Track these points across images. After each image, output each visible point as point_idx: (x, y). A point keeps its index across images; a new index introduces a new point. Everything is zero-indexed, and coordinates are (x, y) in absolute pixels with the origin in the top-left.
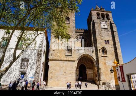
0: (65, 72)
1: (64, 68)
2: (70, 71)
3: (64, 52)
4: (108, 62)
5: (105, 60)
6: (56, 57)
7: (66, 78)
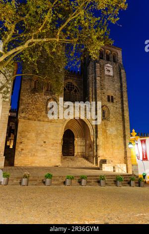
0: (45, 142)
1: (43, 135)
2: (53, 139)
3: (45, 109)
4: (109, 130)
5: (105, 126)
6: (32, 116)
7: (45, 151)
